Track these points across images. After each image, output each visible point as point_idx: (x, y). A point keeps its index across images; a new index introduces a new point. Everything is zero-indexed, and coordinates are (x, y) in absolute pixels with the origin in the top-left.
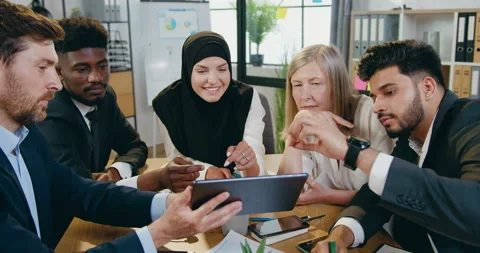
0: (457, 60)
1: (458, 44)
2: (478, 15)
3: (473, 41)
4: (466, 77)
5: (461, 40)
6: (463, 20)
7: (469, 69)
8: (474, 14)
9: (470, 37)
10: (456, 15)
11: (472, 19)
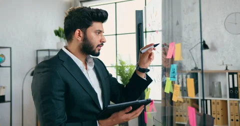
0: (230, 97)
1: (230, 89)
2: (239, 74)
3: (238, 87)
4: (236, 106)
5: (231, 87)
6: (231, 76)
7: (237, 102)
8: (236, 73)
9: (236, 85)
10: (227, 73)
11: (235, 76)
